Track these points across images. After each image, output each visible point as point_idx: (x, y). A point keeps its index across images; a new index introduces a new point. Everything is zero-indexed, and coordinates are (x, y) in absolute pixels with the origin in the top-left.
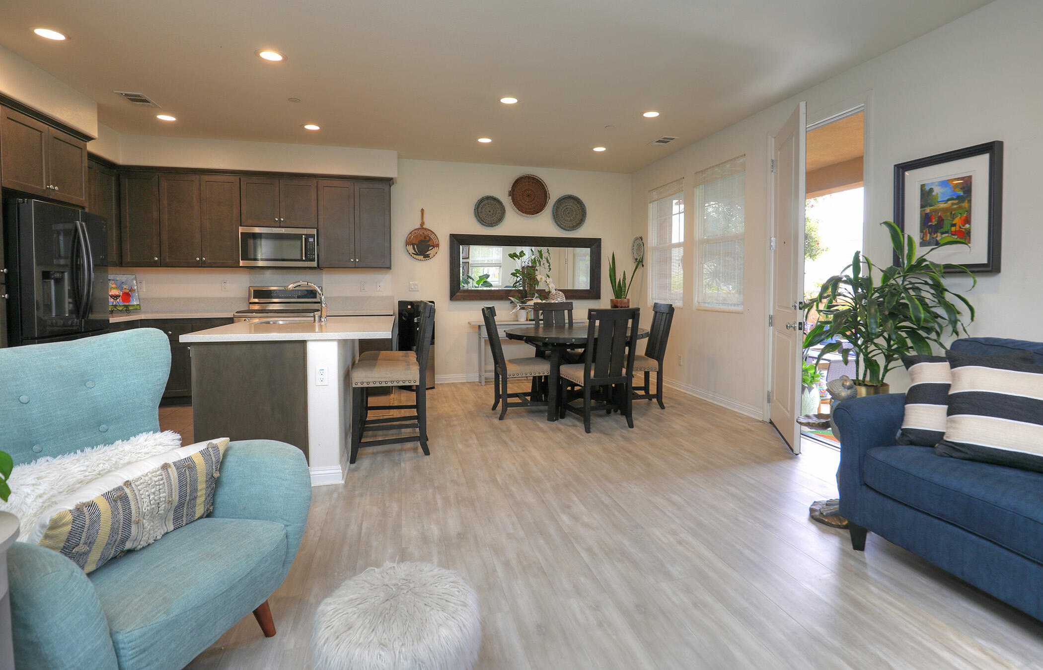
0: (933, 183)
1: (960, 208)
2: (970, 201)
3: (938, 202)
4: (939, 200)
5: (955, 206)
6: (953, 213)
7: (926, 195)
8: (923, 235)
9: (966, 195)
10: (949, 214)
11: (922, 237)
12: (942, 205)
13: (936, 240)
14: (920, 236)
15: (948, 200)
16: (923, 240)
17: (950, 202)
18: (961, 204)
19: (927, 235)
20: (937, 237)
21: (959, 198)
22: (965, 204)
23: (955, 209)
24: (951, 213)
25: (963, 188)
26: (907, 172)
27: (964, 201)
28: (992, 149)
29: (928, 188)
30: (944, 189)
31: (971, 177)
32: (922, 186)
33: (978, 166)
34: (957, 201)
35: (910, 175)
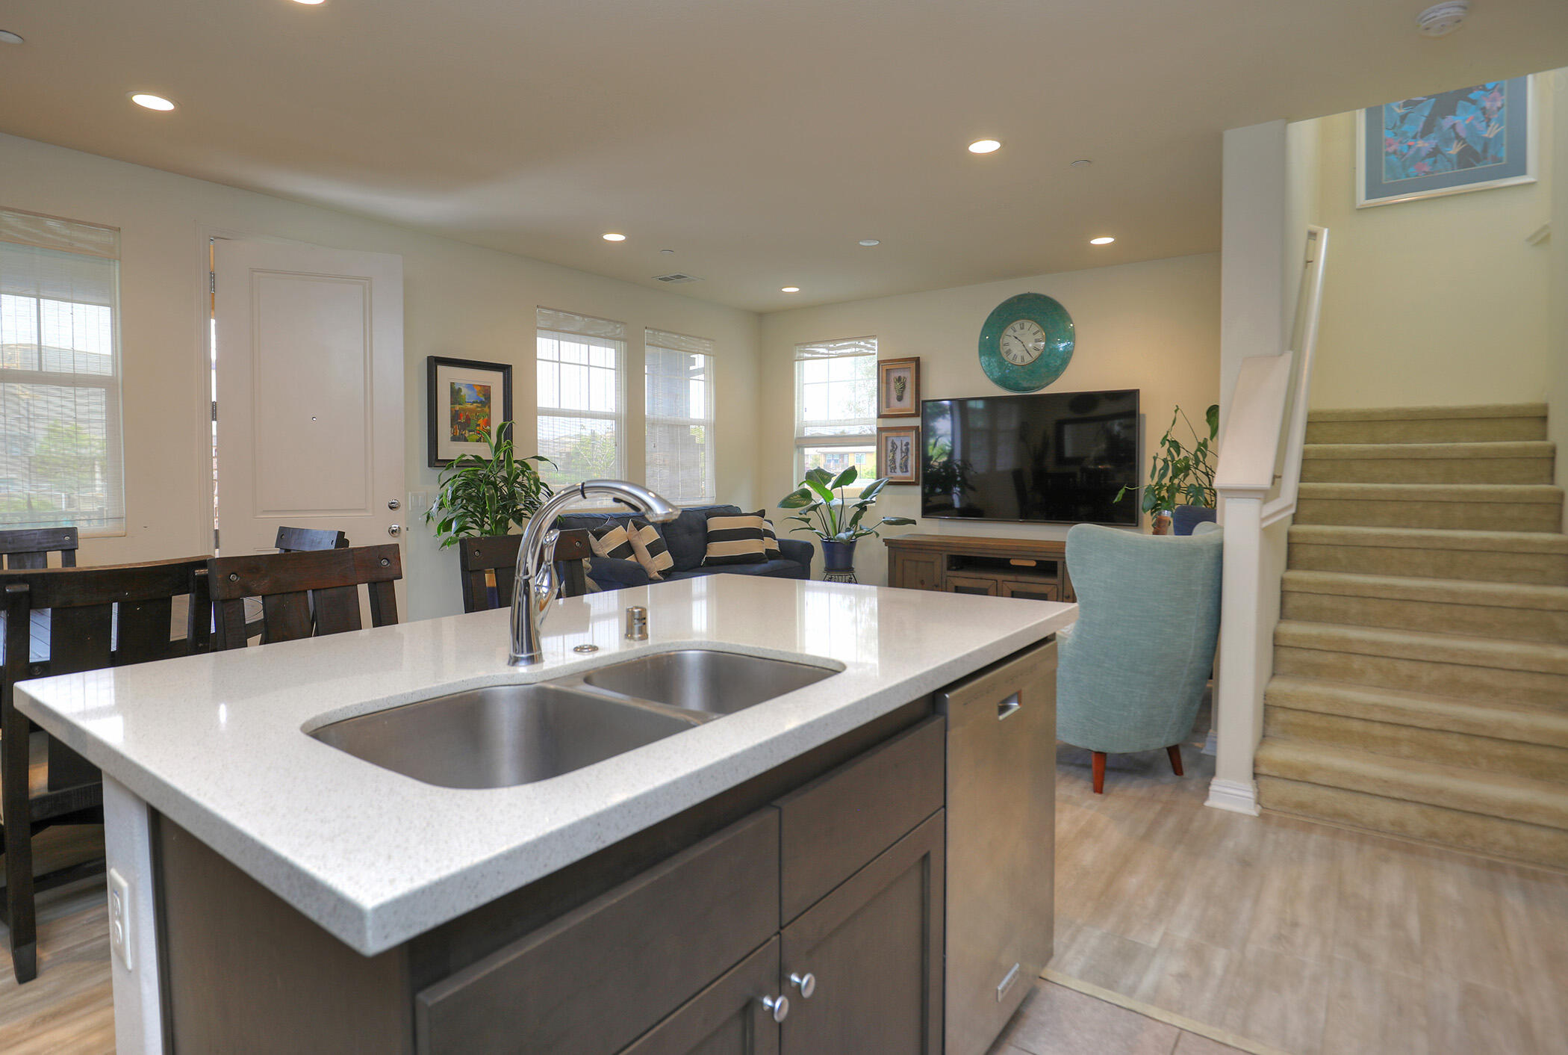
0: (461, 384)
1: (482, 411)
2: (490, 407)
3: (465, 402)
4: (466, 400)
5: (479, 409)
6: (478, 414)
7: (455, 393)
8: (454, 430)
9: (486, 401)
10: (474, 414)
12: (469, 406)
13: (464, 436)
14: (452, 431)
15: (474, 402)
16: (454, 436)
17: (475, 404)
18: (483, 408)
19: (457, 432)
20: (464, 434)
21: (481, 402)
22: (486, 409)
23: (479, 411)
24: (476, 415)
25: (484, 395)
26: (439, 367)
27: (485, 407)
28: (505, 369)
29: (457, 387)
30: (470, 392)
31: (490, 387)
32: (452, 384)
33: (495, 379)
34: (480, 405)
35: (441, 370)
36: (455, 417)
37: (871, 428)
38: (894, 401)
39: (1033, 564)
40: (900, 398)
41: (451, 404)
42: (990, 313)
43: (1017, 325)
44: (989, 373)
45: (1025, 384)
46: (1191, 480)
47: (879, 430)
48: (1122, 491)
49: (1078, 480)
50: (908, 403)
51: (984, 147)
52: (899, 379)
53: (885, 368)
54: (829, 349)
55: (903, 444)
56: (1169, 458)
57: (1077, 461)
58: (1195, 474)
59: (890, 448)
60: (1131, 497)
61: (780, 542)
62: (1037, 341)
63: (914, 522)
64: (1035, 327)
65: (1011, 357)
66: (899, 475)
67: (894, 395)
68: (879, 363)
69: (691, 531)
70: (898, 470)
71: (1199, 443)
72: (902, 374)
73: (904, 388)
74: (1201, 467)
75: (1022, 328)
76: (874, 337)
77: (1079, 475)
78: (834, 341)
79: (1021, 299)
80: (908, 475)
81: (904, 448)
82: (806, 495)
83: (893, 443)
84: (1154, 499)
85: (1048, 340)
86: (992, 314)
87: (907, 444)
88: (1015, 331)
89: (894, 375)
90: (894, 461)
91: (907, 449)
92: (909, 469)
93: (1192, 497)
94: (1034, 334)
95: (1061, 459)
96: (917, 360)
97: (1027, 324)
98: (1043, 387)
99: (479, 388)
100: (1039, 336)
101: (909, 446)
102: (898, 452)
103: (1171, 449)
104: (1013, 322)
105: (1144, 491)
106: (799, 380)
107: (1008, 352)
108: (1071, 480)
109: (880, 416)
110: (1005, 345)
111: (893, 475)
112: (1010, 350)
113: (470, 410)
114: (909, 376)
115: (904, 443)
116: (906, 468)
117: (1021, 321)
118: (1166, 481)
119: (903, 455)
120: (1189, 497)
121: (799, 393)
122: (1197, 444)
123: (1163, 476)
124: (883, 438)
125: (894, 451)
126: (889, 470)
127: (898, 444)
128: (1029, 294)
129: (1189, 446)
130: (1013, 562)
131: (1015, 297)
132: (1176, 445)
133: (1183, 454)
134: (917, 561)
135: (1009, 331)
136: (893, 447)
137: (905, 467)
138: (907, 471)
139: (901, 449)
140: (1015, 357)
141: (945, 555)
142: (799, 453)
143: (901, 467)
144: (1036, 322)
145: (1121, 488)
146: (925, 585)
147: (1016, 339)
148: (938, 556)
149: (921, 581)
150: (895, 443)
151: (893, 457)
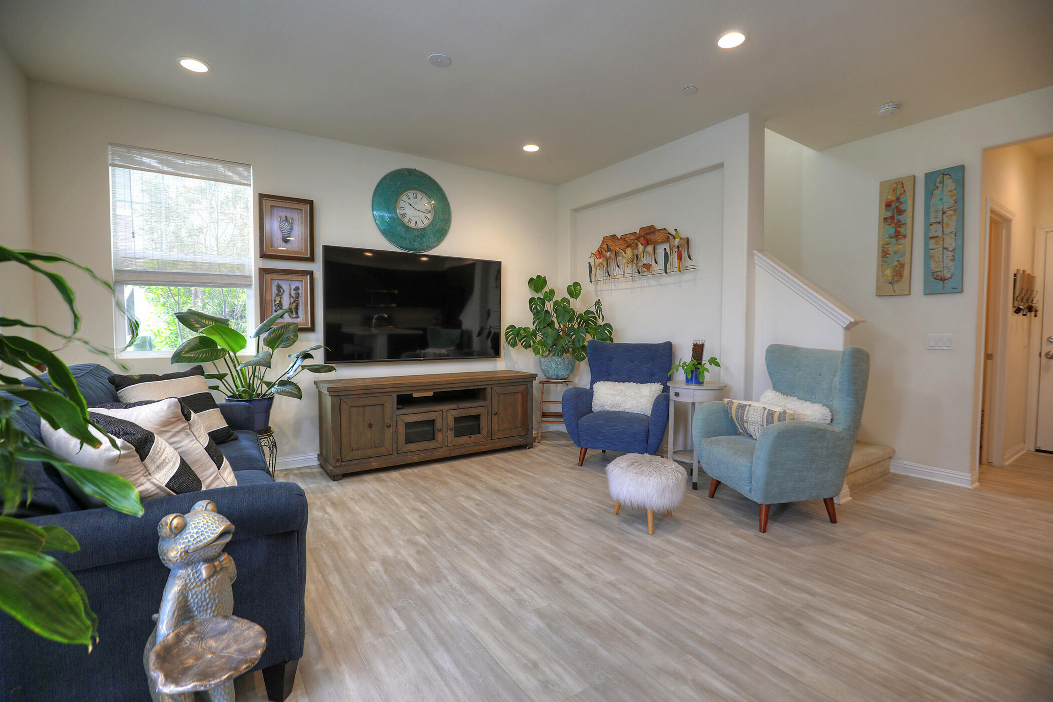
39: (431, 394)
43: (411, 194)
45: (413, 245)
47: (260, 271)
50: (297, 246)
51: (731, 40)
53: (267, 203)
54: (161, 162)
55: (292, 289)
62: (428, 211)
63: (333, 369)
64: (425, 199)
65: (406, 219)
75: (415, 197)
76: (247, 165)
78: (184, 156)
79: (411, 172)
81: (293, 293)
85: (435, 212)
87: (297, 289)
88: (409, 199)
91: (298, 295)
94: (424, 205)
96: (309, 203)
97: (418, 195)
98: (429, 250)
100: (429, 207)
101: (300, 291)
104: (408, 190)
106: (117, 193)
109: (261, 256)
110: (401, 208)
112: (405, 214)
115: (293, 287)
117: (413, 191)
119: (292, 300)
124: (265, 279)
128: (415, 170)
130: (415, 395)
131: (404, 169)
135: (404, 198)
140: (410, 220)
141: (395, 396)
144: (425, 194)
146: (373, 429)
147: (411, 205)
148: (388, 397)
149: (370, 426)
150: (281, 287)
151: (280, 301)
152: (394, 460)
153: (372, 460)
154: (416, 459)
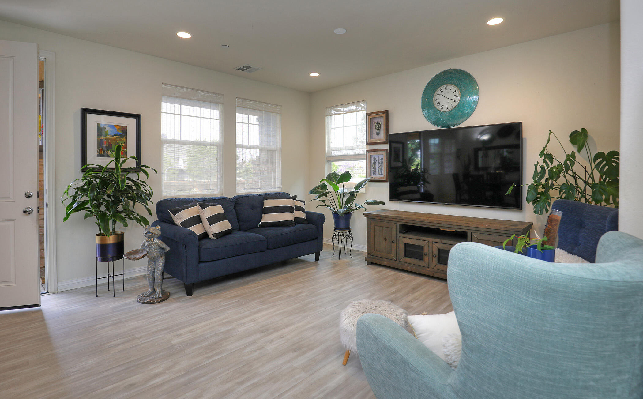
0: (105, 125)
1: (121, 140)
2: (126, 138)
3: (108, 135)
4: (109, 134)
5: (118, 139)
6: (117, 142)
7: (100, 130)
8: (99, 151)
9: (124, 135)
10: (115, 142)
11: (98, 152)
12: (111, 137)
13: (108, 154)
14: (97, 151)
15: (114, 135)
16: (99, 154)
18: (122, 139)
19: (101, 151)
20: (108, 153)
21: (120, 135)
22: (124, 139)
23: (118, 140)
24: (116, 142)
25: (122, 131)
26: (88, 114)
27: (123, 137)
28: (138, 117)
29: (102, 126)
30: (111, 129)
31: (127, 126)
32: (98, 125)
33: (131, 123)
34: (119, 137)
35: (89, 116)
36: (100, 143)
37: (362, 151)
38: (375, 135)
40: (378, 134)
41: (98, 136)
42: (428, 82)
43: (443, 88)
44: (428, 118)
45: (449, 123)
46: (561, 180)
47: (368, 151)
48: (511, 188)
49: (485, 179)
50: (382, 137)
52: (378, 123)
53: (370, 117)
56: (545, 165)
57: (485, 169)
58: (565, 177)
59: (373, 161)
60: (518, 192)
61: (307, 213)
62: (456, 96)
63: (383, 203)
64: (454, 88)
65: (440, 106)
66: (378, 176)
67: (375, 132)
68: (367, 114)
69: (253, 207)
70: (377, 173)
71: (568, 156)
72: (379, 120)
73: (380, 128)
74: (570, 172)
75: (446, 89)
76: (364, 101)
77: (485, 176)
78: (345, 104)
79: (445, 72)
80: (382, 176)
81: (380, 161)
82: (324, 187)
83: (375, 159)
84: (535, 194)
85: (462, 96)
86: (429, 83)
87: (382, 159)
88: (442, 92)
89: (375, 121)
90: (375, 168)
91: (382, 162)
92: (383, 173)
93: (564, 193)
94: (454, 92)
95: (477, 168)
96: (387, 112)
97: (449, 87)
98: (460, 124)
99: (119, 127)
100: (457, 93)
102: (377, 163)
103: (546, 159)
104: (441, 85)
105: (527, 188)
106: (328, 126)
107: (438, 104)
108: (481, 178)
109: (368, 144)
110: (436, 100)
111: (374, 176)
112: (439, 103)
113: (111, 139)
114: (383, 121)
115: (380, 158)
116: (382, 172)
117: (445, 85)
118: (543, 181)
119: (380, 165)
120: (562, 193)
121: (328, 133)
122: (566, 156)
123: (541, 177)
124: (369, 155)
125: (375, 163)
126: (372, 173)
127: (377, 159)
128: (450, 69)
129: (560, 158)
131: (442, 72)
132: (550, 157)
133: (555, 163)
134: (383, 227)
135: (438, 92)
136: (374, 160)
137: (380, 172)
138: (382, 174)
139: (379, 162)
140: (442, 106)
141: (398, 224)
142: (328, 164)
143: (379, 172)
144: (454, 85)
145: (511, 185)
146: (387, 241)
147: (443, 96)
148: (394, 224)
149: (385, 239)
150: (375, 158)
151: (374, 166)
152: (396, 264)
153: (386, 260)
154: (409, 268)
